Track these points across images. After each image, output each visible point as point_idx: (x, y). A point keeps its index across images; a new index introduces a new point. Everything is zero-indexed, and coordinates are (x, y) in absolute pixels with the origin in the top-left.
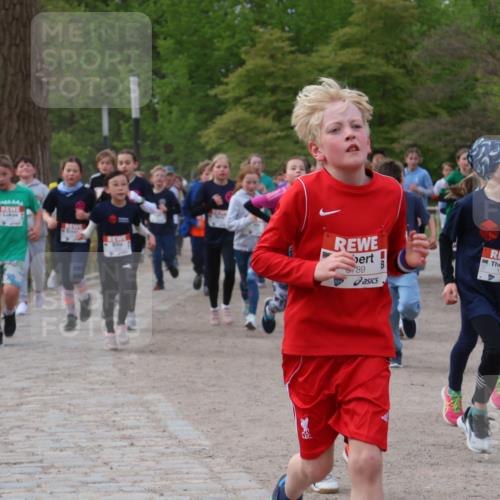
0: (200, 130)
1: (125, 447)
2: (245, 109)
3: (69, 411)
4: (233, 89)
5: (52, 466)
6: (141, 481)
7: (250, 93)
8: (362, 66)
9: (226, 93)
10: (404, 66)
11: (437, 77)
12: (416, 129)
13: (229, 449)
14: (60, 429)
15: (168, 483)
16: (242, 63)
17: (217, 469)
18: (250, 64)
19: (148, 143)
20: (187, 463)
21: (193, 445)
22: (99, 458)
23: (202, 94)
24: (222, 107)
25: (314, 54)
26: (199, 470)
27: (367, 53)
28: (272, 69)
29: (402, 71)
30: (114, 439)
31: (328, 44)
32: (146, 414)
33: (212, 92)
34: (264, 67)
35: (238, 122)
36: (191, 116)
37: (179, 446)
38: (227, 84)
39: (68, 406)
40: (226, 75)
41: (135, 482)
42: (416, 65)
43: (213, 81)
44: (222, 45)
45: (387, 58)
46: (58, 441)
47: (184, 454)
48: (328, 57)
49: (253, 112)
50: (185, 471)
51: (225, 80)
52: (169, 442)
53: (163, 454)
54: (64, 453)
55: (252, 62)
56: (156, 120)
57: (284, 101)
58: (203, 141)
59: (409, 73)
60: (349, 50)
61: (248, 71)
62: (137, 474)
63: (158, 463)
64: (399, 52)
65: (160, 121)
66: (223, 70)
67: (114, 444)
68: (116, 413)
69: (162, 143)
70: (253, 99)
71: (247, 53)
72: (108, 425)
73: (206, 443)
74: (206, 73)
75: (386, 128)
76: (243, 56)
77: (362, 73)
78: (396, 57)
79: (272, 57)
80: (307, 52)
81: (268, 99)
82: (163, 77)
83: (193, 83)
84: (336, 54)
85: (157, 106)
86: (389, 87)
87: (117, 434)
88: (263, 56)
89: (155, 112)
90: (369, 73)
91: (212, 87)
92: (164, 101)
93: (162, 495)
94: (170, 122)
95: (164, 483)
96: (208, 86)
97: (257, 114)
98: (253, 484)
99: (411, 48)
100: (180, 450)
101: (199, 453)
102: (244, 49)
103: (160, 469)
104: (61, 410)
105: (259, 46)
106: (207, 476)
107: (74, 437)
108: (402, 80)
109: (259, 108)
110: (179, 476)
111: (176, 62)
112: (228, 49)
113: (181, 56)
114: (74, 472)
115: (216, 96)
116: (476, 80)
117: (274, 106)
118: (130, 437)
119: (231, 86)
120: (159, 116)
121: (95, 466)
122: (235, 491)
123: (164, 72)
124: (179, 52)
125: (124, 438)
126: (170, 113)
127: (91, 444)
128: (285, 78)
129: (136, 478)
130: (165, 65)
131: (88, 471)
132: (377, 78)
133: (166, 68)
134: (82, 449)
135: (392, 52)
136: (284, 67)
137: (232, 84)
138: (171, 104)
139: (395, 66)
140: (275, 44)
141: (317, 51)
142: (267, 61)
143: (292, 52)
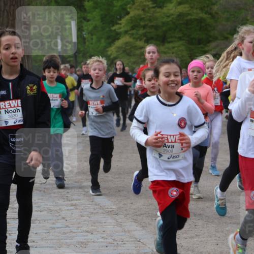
0: (107, 48)
1: (73, 209)
2: (130, 37)
3: (44, 192)
4: (124, 26)
5: (36, 220)
6: (81, 227)
7: (133, 28)
8: (189, 14)
9: (120, 28)
10: (210, 14)
11: (228, 19)
12: (217, 46)
13: (126, 210)
14: (40, 201)
15: (95, 228)
16: (128, 13)
17: (120, 221)
18: (132, 14)
19: (81, 55)
20: (105, 218)
21: (108, 208)
22: (60, 215)
23: (107, 29)
24: (118, 36)
25: (165, 8)
26: (111, 221)
27: (192, 7)
28: (143, 16)
29: (210, 16)
30: (67, 205)
31: (171, 3)
32: (83, 193)
33: (113, 28)
34: (139, 15)
35: (126, 43)
36: (103, 41)
37: (100, 209)
38: (120, 24)
39: (43, 189)
40: (120, 19)
41: (78, 227)
42: (216, 13)
43: (113, 23)
44: (118, 4)
45: (202, 9)
46: (39, 207)
47: (103, 213)
48: (172, 9)
49: (134, 38)
50: (104, 221)
51: (120, 22)
52: (96, 207)
53: (92, 213)
54: (42, 213)
55: (133, 13)
56: (85, 43)
57: (150, 33)
58: (109, 53)
59: (213, 17)
60: (182, 6)
61: (131, 17)
62: (79, 223)
63: (90, 217)
64: (208, 7)
65: (87, 43)
66: (118, 17)
67: (68, 208)
68: (68, 192)
69: (88, 55)
70: (134, 31)
71: (130, 8)
72: (64, 198)
73: (114, 207)
74: (110, 19)
75: (202, 46)
76: (128, 10)
77: (189, 17)
78: (206, 9)
79: (143, 10)
80: (160, 7)
81: (141, 31)
82: (88, 21)
83: (103, 24)
84: (176, 8)
85: (85, 36)
86: (203, 24)
87: (69, 203)
88: (138, 10)
89: (84, 39)
90: (193, 17)
91: (113, 26)
92: (89, 33)
93: (92, 234)
94: (92, 44)
95: (93, 228)
96: (111, 25)
97: (137, 39)
98: (138, 228)
99: (214, 4)
100: (100, 211)
101: (111, 213)
102: (129, 6)
103: (91, 221)
104: (40, 191)
105: (137, 4)
106: (115, 224)
107: (47, 205)
108: (210, 21)
109: (137, 36)
110: (101, 224)
111: (94, 13)
112: (121, 6)
113: (97, 10)
114: (48, 223)
115: (115, 30)
116: (248, 20)
117: (145, 35)
118: (75, 205)
119: (123, 25)
120: (86, 41)
121: (58, 219)
122: (129, 231)
123: (88, 18)
124: (96, 8)
125: (72, 205)
126: (92, 39)
127: (56, 208)
128: (150, 20)
129: (79, 225)
130: (89, 15)
131: (55, 222)
132: (196, 20)
133: (89, 16)
134: (51, 211)
135: (204, 7)
136: (149, 15)
137: (123, 24)
138: (92, 35)
139: (206, 13)
140: (145, 3)
141: (166, 7)
142: (141, 12)
143: (154, 7)
